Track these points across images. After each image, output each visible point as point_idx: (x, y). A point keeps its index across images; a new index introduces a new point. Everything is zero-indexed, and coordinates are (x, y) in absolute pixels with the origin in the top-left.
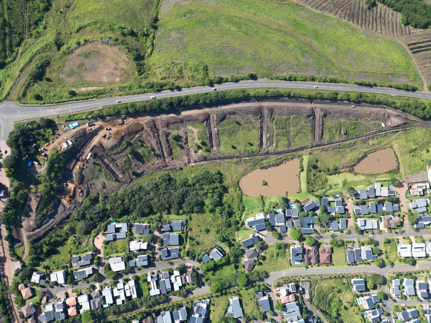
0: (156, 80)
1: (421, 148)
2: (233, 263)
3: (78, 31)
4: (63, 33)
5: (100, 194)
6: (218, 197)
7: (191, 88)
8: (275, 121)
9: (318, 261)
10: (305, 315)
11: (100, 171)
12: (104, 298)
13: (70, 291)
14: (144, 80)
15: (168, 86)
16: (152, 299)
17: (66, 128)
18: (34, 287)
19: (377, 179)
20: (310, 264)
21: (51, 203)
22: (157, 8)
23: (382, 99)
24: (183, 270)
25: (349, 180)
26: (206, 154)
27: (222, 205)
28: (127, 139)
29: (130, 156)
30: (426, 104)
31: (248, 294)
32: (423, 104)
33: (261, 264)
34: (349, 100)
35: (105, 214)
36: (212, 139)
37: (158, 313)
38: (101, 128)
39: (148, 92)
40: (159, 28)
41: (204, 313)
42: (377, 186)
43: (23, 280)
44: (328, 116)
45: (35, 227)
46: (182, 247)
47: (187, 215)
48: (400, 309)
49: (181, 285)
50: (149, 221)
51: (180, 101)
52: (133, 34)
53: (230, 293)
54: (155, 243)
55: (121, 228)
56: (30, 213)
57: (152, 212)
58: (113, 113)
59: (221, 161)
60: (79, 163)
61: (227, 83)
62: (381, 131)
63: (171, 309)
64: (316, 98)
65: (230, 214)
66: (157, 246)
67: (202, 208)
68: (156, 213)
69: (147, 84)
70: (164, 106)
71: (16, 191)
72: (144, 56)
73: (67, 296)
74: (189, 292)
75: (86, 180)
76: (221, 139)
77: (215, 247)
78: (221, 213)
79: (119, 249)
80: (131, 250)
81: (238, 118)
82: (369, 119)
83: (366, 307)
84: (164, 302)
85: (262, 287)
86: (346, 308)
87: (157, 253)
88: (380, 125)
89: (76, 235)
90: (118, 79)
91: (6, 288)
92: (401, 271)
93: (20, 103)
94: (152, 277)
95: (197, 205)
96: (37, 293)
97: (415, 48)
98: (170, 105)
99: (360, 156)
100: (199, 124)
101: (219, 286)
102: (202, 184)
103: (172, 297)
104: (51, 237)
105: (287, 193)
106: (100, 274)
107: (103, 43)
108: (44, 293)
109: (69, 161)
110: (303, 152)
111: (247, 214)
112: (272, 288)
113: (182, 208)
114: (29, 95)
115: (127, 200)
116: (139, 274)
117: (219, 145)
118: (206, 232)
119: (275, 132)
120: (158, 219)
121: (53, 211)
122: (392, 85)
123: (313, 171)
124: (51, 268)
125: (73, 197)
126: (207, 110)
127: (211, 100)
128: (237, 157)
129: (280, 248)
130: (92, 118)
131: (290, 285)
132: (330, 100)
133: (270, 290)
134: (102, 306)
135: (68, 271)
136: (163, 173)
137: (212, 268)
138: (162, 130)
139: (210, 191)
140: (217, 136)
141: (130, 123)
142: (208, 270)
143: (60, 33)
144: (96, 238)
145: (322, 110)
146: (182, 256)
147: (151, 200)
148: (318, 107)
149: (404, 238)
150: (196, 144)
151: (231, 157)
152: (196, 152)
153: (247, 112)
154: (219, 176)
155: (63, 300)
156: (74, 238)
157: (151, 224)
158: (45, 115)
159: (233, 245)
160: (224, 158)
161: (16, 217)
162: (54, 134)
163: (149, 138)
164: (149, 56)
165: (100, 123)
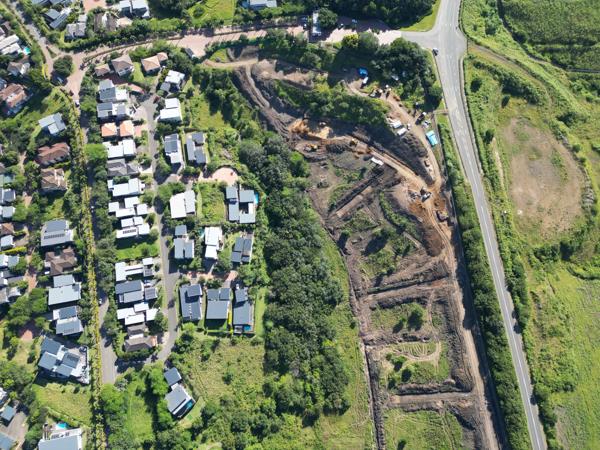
0: (530, 283)
2: (157, 438)
3: (594, 149)
4: (587, 126)
5: (309, 179)
6: (295, 404)
7: (524, 354)
11: (350, 180)
12: (125, 181)
13: (145, 127)
14: (526, 259)
15: (522, 305)
16: (108, 266)
17: (427, 127)
18: (160, 75)
21: (297, 103)
24: (155, 327)
26: (384, 377)
27: (280, 411)
28: (411, 225)
29: (378, 230)
35: (273, 185)
36: (418, 394)
37: (80, 277)
38: (430, 182)
39: (505, 266)
41: (63, 370)
43: (173, 59)
45: (259, 78)
46: (201, 325)
47: (263, 336)
49: (127, 323)
50: (257, 261)
51: (496, 330)
53: (94, 430)
54: (214, 272)
55: (247, 212)
56: (281, 72)
57: (272, 267)
58: (459, 202)
59: (370, 414)
60: (364, 146)
61: (544, 436)
63: (83, 302)
65: (259, 431)
66: (209, 277)
67: (275, 368)
68: (270, 275)
69: (521, 265)
70: (481, 296)
71: (320, 52)
72: (569, 260)
73: (137, 123)
74: (111, 339)
75: (335, 157)
76: (419, 415)
77: (193, 394)
78: (262, 410)
79: (209, 208)
80: (206, 229)
84: (99, 289)
87: (194, 276)
89: (239, 139)
90: (520, 212)
91: (164, 36)
93: (465, 59)
94: (150, 266)
95: (282, 359)
96: (148, 79)
98: (485, 309)
100: (447, 367)
101: (113, 407)
102: (322, 368)
103: (107, 304)
104: (239, 102)
106: (168, 176)
107: (585, 189)
108: (147, 89)
109: (369, 130)
113: (276, 325)
114: (479, 73)
115: (296, 223)
116: (160, 243)
117: (405, 409)
118: (225, 376)
120: (259, 279)
121: (283, 105)
124: (188, 101)
125: (305, 136)
126: (480, 386)
127: (504, 398)
130: (448, 168)
134: (110, 178)
135: (180, 126)
136: (345, 288)
137: (153, 389)
138: (431, 291)
139: (308, 385)
140: (424, 407)
141: (441, 233)
142: (148, 381)
143: (585, 121)
144: (231, 171)
146: (184, 326)
147: (296, 265)
150: (406, 360)
151: (379, 436)
152: (388, 357)
154: (340, 406)
155: (131, 116)
156: (235, 136)
157: (250, 266)
158: (446, 96)
159: (193, 438)
160: (376, 419)
161: (276, 51)
162: (415, 107)
163: (414, 265)
164: (570, 270)
165: (439, 180)
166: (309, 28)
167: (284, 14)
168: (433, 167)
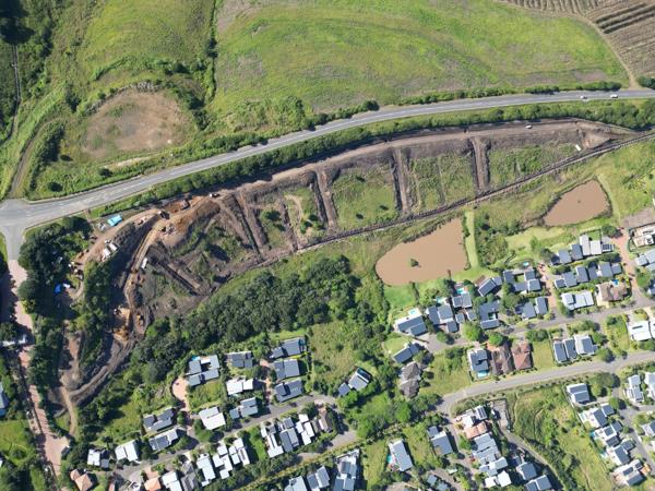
0: (227, 133)
1: (640, 173)
2: (386, 389)
3: (98, 79)
4: (77, 84)
5: (170, 317)
6: (347, 295)
7: (282, 137)
8: (415, 167)
9: (512, 367)
10: (506, 451)
11: (165, 283)
12: (201, 472)
13: (148, 470)
14: (209, 136)
15: (246, 140)
16: (273, 463)
17: (105, 225)
18: (94, 472)
19: (581, 231)
20: (502, 373)
21: (99, 342)
22: (211, 25)
23: (570, 109)
24: (312, 412)
25: (539, 239)
26: (318, 233)
27: (354, 305)
28: (197, 229)
29: (206, 254)
30: (638, 107)
31: (414, 433)
32: (634, 107)
33: (427, 385)
34: (521, 119)
35: (182, 347)
36: (325, 209)
37: (285, 482)
38: (155, 219)
39: (218, 153)
40: (219, 55)
41: (353, 471)
42: (583, 240)
43: (76, 464)
44: (493, 147)
45: (80, 381)
46: (305, 378)
47: (305, 328)
48: (647, 418)
49: (313, 435)
50: (249, 346)
51: (268, 159)
52: (181, 69)
53: (389, 435)
54: (264, 378)
55: (210, 363)
56: (70, 363)
57: (252, 332)
58: (170, 193)
59: (344, 240)
60: (131, 276)
61: (335, 121)
62: (576, 158)
63: (303, 473)
64: (471, 123)
65: (370, 317)
66: (268, 382)
67: (326, 314)
68: (258, 333)
69: (215, 141)
70: (245, 171)
71: (44, 332)
72: (203, 100)
73: (145, 477)
74: (327, 443)
75: (146, 299)
76: (338, 207)
77: (354, 370)
78: (355, 318)
79: (210, 395)
80: (230, 393)
81: (359, 171)
82: (555, 143)
83: (595, 424)
84: (292, 464)
85: (435, 419)
86: (565, 431)
87: (269, 393)
88: (573, 148)
89: (144, 385)
90: (169, 142)
91: (52, 479)
92: (638, 362)
93: (29, 199)
94: (268, 430)
95: (318, 311)
96: (100, 481)
97: (607, 25)
98: (254, 167)
99: (551, 200)
100: (302, 190)
101: (370, 427)
102: (320, 280)
103: (302, 454)
104: (107, 394)
105: (449, 272)
106: (189, 437)
107: (139, 89)
108: (110, 479)
109: (116, 275)
110: (465, 207)
111: (395, 313)
112: (450, 418)
113: (296, 320)
114: (41, 186)
115: (211, 321)
116: (247, 428)
117: (336, 216)
118: (337, 350)
119: (418, 184)
120: (263, 341)
121: (103, 354)
122: (582, 86)
123: (484, 234)
124: (115, 440)
125: (130, 328)
126: (310, 166)
127: (315, 151)
128: (366, 230)
129: (451, 356)
130: (141, 205)
131: (476, 409)
132: (493, 122)
133: (447, 422)
134: (200, 485)
135: (140, 440)
136: (258, 271)
137: (355, 402)
138: (247, 207)
139: (334, 288)
140: (332, 204)
141: (199, 205)
142: (350, 406)
143: (72, 86)
144: (174, 386)
145: (482, 139)
146: (308, 391)
147: (247, 314)
148: (477, 137)
149: (636, 312)
150: (302, 220)
151: (357, 232)
152: (303, 232)
153: (371, 159)
154: (343, 262)
155: (140, 485)
156: (141, 390)
157: (254, 351)
158: (70, 212)
159: (382, 363)
160: (347, 235)
161: (50, 371)
162: (87, 238)
163: (230, 222)
164: (211, 100)
165: (154, 211)
166: (20, 347)
167: (9, 374)
168: (143, 217)
